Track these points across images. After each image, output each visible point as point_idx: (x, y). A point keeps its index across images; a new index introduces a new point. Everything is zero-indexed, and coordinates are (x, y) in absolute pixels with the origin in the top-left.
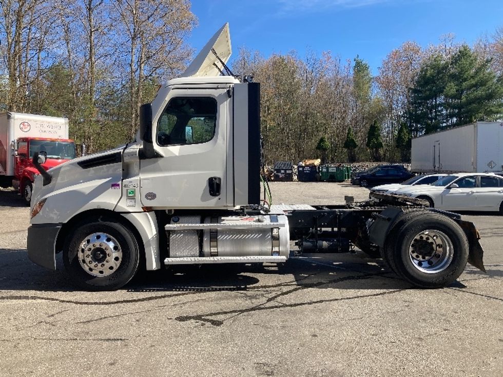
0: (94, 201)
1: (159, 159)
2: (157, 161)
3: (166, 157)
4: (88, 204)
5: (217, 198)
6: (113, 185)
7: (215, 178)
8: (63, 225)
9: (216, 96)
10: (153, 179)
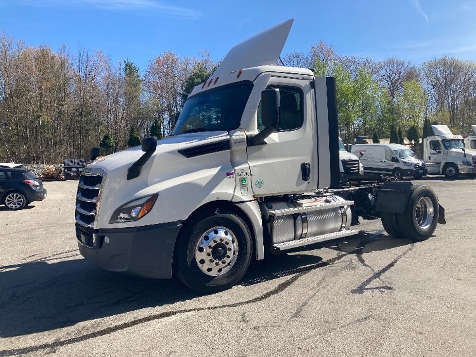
0: (214, 192)
1: (263, 146)
2: (262, 148)
3: (269, 144)
4: (209, 196)
5: (307, 182)
6: (228, 174)
7: (307, 164)
8: (183, 222)
9: (303, 86)
10: (260, 166)
